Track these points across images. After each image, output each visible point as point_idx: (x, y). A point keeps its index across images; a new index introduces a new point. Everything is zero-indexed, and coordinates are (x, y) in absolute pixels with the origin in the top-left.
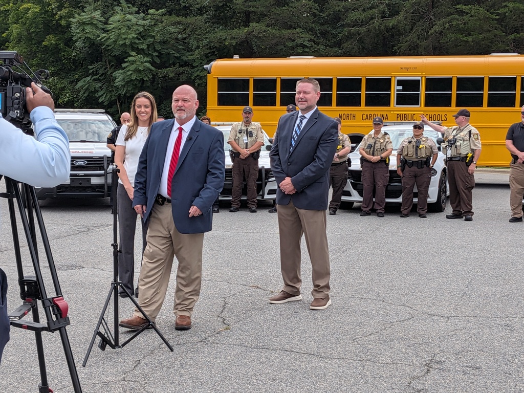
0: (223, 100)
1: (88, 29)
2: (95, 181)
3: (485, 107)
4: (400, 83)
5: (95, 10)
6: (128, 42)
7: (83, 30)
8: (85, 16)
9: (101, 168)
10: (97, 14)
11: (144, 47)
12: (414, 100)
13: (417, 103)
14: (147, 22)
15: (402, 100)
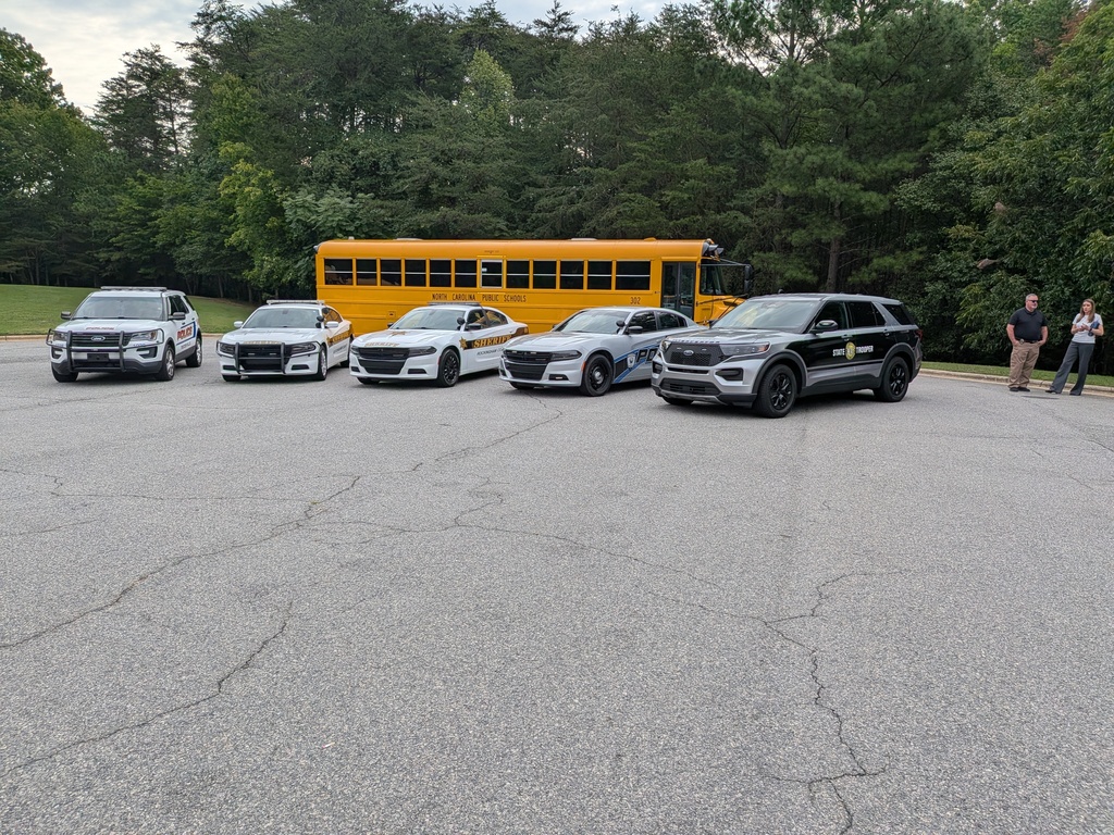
0: (329, 280)
1: (300, 211)
2: (112, 356)
3: (558, 289)
4: (484, 265)
5: (309, 193)
6: (334, 224)
7: (295, 213)
8: (299, 199)
9: (117, 344)
10: (309, 198)
11: (352, 229)
12: (497, 282)
13: (500, 285)
14: (355, 205)
15: (487, 282)
